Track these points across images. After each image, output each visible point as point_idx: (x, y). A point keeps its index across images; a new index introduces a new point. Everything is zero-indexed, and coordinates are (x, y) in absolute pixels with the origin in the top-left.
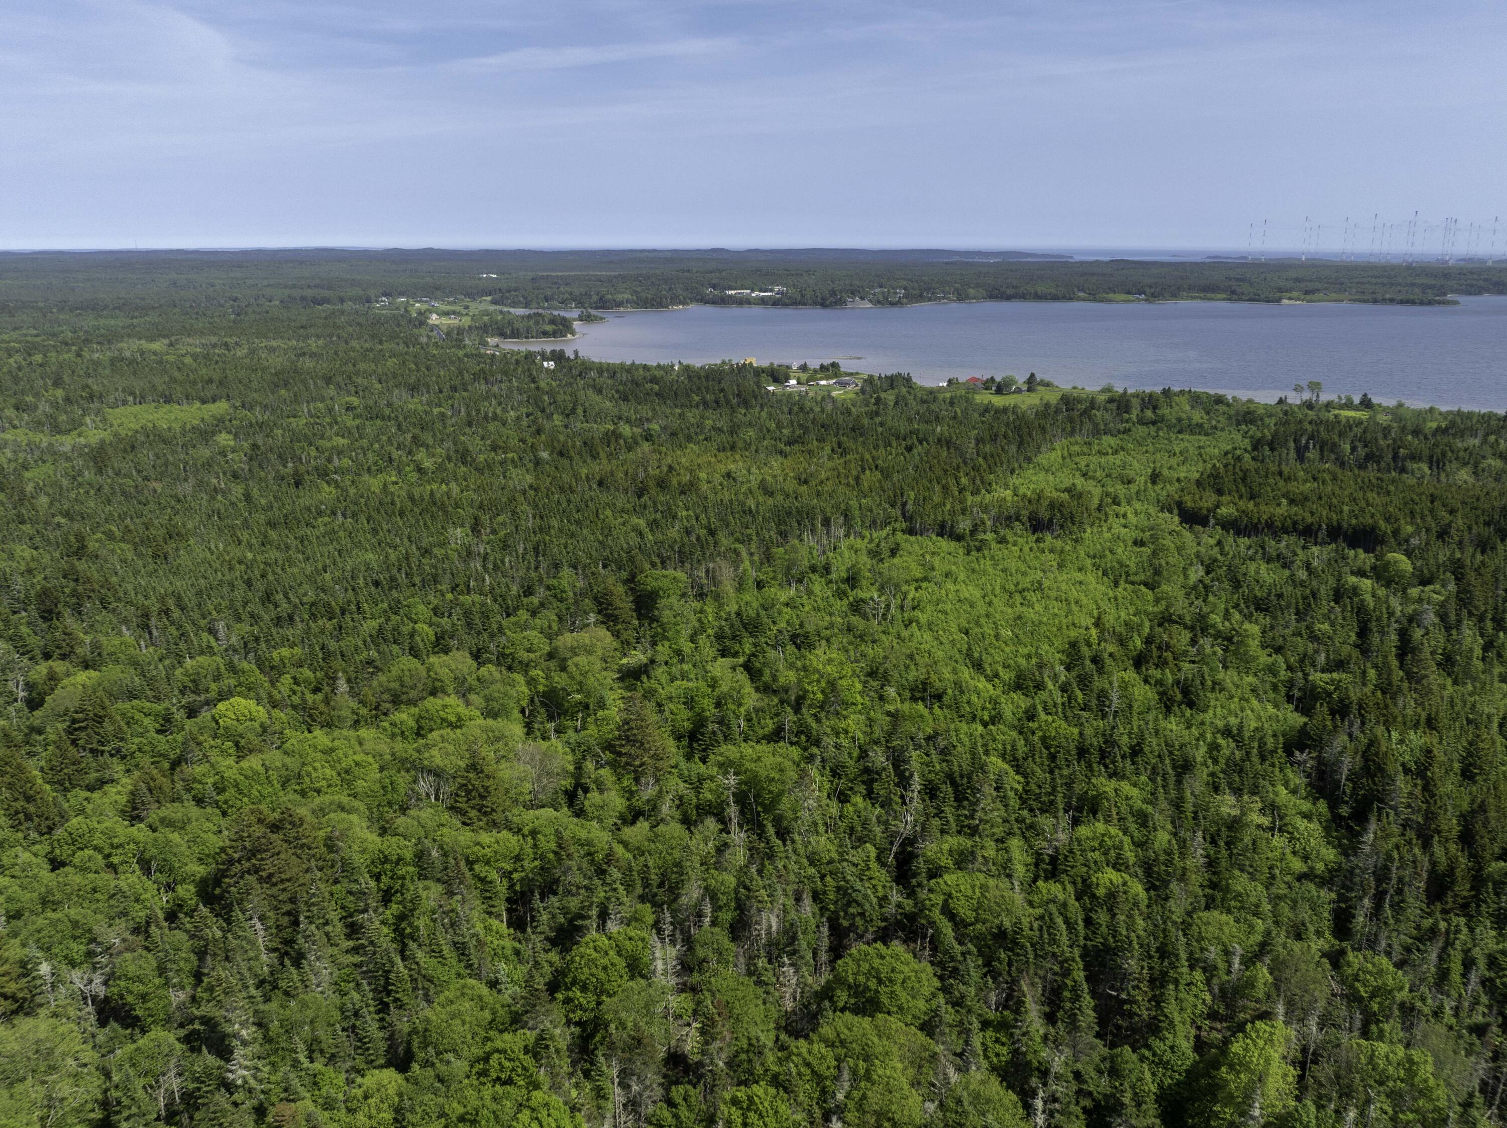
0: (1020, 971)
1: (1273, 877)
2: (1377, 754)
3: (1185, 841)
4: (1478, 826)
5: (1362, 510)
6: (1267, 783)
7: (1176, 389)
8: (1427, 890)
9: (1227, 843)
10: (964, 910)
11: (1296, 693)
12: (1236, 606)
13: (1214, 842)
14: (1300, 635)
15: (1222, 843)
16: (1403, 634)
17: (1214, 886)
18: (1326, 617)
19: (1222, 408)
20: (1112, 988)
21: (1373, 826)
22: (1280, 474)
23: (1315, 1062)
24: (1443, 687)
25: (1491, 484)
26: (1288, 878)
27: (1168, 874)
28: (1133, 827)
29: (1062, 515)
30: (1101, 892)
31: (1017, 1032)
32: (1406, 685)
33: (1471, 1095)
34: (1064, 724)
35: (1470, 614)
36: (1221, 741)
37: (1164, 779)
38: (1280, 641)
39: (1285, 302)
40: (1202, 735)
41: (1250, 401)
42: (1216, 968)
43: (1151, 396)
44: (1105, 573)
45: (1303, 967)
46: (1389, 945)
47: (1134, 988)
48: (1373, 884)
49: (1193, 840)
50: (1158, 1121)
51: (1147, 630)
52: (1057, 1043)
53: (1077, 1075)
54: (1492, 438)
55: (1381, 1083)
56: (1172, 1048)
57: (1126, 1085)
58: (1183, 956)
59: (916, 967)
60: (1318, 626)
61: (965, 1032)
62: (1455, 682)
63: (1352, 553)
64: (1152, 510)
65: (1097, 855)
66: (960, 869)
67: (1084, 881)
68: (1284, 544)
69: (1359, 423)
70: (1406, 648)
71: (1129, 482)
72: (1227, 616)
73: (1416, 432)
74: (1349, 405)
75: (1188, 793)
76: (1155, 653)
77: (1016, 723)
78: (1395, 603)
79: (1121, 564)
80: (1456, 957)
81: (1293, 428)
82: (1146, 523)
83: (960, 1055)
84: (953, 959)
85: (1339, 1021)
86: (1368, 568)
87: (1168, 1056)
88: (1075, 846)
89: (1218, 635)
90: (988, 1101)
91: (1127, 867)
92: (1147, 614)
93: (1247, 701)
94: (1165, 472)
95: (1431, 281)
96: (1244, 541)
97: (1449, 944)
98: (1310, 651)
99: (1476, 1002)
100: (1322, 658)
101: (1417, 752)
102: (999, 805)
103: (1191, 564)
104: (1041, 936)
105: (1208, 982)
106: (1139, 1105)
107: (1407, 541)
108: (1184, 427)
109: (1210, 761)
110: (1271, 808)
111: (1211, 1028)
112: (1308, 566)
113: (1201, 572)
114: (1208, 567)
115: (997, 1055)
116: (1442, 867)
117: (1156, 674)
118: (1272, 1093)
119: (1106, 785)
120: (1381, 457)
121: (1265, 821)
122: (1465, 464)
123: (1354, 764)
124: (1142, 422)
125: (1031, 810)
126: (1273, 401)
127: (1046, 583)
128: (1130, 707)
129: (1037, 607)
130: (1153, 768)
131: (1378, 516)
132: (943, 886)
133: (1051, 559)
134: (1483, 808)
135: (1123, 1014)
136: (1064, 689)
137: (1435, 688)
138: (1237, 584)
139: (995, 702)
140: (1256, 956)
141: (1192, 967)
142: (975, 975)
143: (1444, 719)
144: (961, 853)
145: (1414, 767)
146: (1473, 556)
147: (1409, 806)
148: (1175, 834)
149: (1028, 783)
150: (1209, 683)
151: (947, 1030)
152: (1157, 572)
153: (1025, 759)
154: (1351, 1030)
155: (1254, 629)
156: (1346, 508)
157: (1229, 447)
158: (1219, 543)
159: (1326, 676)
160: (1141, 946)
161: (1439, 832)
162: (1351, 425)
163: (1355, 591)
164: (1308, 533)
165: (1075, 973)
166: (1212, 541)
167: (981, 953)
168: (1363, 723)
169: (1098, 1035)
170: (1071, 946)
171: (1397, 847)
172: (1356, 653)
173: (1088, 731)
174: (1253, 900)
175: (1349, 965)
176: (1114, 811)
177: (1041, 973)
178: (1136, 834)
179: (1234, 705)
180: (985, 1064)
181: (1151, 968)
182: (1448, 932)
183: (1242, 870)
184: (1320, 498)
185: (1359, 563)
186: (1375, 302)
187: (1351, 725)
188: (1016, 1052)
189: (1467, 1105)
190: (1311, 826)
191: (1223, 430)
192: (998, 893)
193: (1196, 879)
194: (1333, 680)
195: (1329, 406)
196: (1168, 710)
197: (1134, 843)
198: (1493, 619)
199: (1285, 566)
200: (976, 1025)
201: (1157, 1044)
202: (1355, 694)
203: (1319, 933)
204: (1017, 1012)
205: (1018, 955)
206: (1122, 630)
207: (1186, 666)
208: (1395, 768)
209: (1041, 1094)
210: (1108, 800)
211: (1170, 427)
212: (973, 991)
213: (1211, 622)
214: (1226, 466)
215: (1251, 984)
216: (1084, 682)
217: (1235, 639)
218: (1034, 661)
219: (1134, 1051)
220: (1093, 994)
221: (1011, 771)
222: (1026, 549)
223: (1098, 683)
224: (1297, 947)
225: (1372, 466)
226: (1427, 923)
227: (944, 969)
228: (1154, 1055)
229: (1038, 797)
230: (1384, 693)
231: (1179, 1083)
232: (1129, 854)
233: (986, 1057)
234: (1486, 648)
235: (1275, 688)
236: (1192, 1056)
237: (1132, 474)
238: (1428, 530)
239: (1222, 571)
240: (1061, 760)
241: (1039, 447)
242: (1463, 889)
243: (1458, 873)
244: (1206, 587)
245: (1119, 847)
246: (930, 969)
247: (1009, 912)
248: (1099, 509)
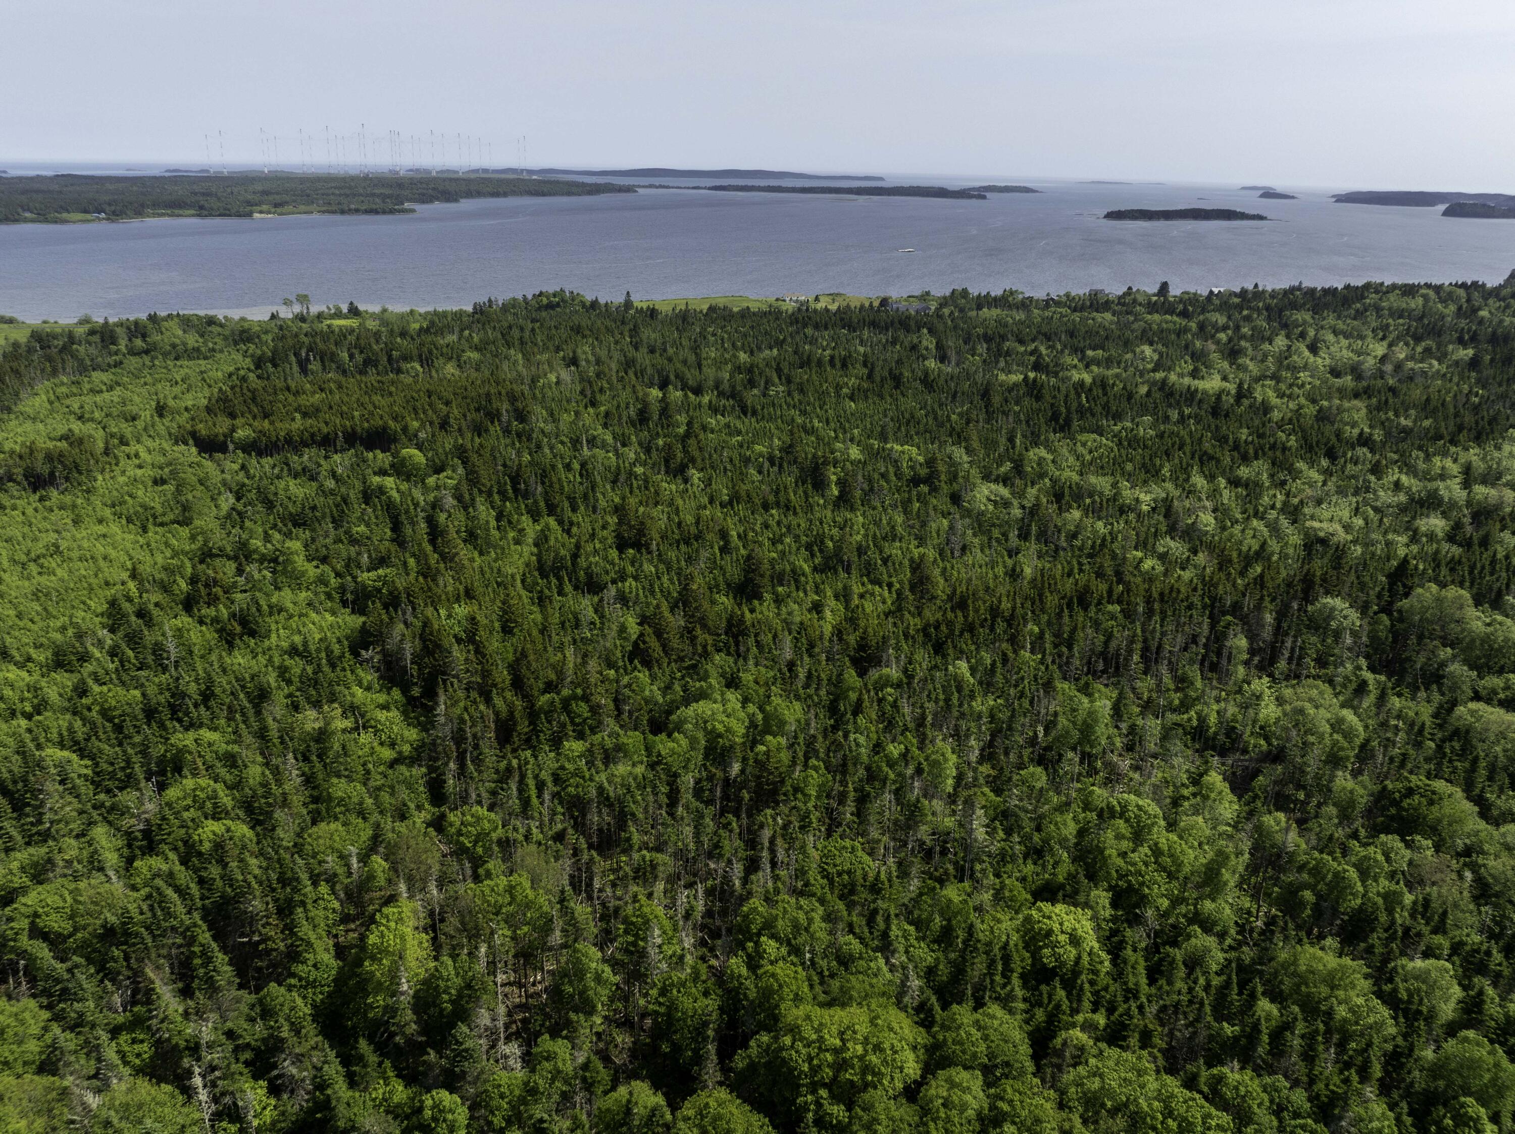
0: (140, 960)
1: (368, 772)
2: (431, 634)
3: (277, 768)
4: (524, 671)
5: (371, 414)
6: (342, 688)
7: (163, 314)
8: (497, 738)
9: (319, 756)
10: (56, 923)
11: (349, 596)
12: (274, 527)
13: (306, 759)
14: (341, 541)
15: (314, 758)
16: (431, 521)
17: (316, 800)
18: (361, 519)
19: (215, 329)
20: (243, 935)
21: (442, 698)
22: (288, 389)
23: (442, 920)
24: (472, 560)
25: (474, 374)
26: (382, 768)
27: (270, 805)
28: (223, 772)
29: (65, 467)
30: (206, 846)
31: (155, 1021)
32: (442, 565)
33: (563, 892)
34: (121, 691)
35: (481, 492)
36: (289, 662)
37: (243, 714)
38: (324, 551)
39: (257, 215)
40: (270, 660)
41: (243, 319)
42: (335, 875)
43: (136, 323)
44: (129, 520)
45: (412, 842)
46: (479, 795)
47: (264, 926)
48: (454, 748)
49: (285, 763)
50: (320, 1038)
51: (189, 570)
52: (200, 1014)
53: (230, 1034)
54: (467, 332)
55: (497, 914)
56: (315, 966)
57: (281, 1020)
58: (304, 877)
59: (14, 1009)
60: (355, 529)
61: (92, 1050)
62: (481, 554)
63: (371, 455)
64: (166, 445)
65: (192, 813)
66: (41, 883)
67: (185, 843)
68: (306, 457)
69: (352, 331)
70: (435, 533)
71: (134, 419)
72: (267, 538)
73: (403, 334)
74: (338, 315)
75: (270, 721)
76: (203, 591)
77: (66, 704)
78: (417, 494)
79: (145, 507)
80: (531, 783)
81: (290, 342)
82: (162, 460)
83: (95, 1076)
84: (58, 981)
85: (454, 876)
86: (387, 466)
87: (314, 974)
88: (167, 811)
89: (263, 559)
90: (140, 1106)
91: (227, 813)
92: (186, 554)
93: (306, 615)
94: (171, 403)
95: (387, 191)
96: (267, 461)
97: (523, 777)
98: (353, 555)
99: (554, 813)
100: (365, 558)
101: (464, 623)
102: (69, 798)
103: (220, 494)
104: (154, 916)
105: (333, 892)
106: (298, 1032)
107: (416, 436)
108: (179, 353)
109: (283, 684)
110: (351, 710)
111: (347, 931)
112: (334, 474)
113: (232, 500)
114: (237, 493)
115: (138, 1055)
116: (504, 715)
117: (212, 612)
118: (413, 964)
119: (184, 739)
120: (377, 361)
121: (348, 724)
122: (451, 358)
123: (414, 647)
124: (133, 352)
125: (108, 791)
126: (267, 317)
127: (63, 545)
128: (191, 653)
129: (59, 572)
130: (229, 707)
131: (386, 417)
132: (23, 909)
133: (65, 518)
134: (524, 654)
135: (260, 955)
136: (113, 653)
137: (466, 562)
138: (269, 505)
139: (35, 689)
140: (372, 849)
141: (315, 884)
142: (89, 986)
143: (479, 588)
144: (35, 865)
145: (464, 636)
146: (472, 440)
147: (468, 671)
148: (267, 765)
149: (97, 765)
150: (265, 607)
151: (72, 1058)
152: (186, 508)
153: (87, 740)
154: (465, 880)
155: (295, 545)
156: (356, 414)
157: (232, 369)
158: (243, 467)
159: (373, 575)
160: (261, 883)
161: (495, 685)
162: (344, 333)
163: (381, 490)
164: (326, 442)
165: (200, 938)
166: (236, 467)
167: (90, 961)
168: (414, 609)
169: (241, 987)
170: (189, 912)
171: (466, 709)
172: (394, 548)
173: (151, 690)
174: (355, 800)
175: (451, 825)
176: (200, 762)
177: (164, 952)
178: (228, 777)
179: (293, 623)
180: (126, 1071)
181: (276, 900)
182: (520, 767)
183: (339, 776)
184: (331, 408)
185: (379, 463)
186: (343, 212)
187: (404, 613)
188: (159, 1043)
189: (562, 901)
190: (390, 714)
191: (221, 351)
192: (92, 891)
193: (297, 800)
194: (379, 577)
195: (320, 316)
196: (231, 645)
197: (228, 788)
198: (499, 492)
199: (313, 478)
200: (104, 1036)
201: (301, 969)
202: (401, 583)
203: (419, 808)
204: (149, 1002)
205: (134, 945)
206: (163, 575)
207: (239, 596)
208: (448, 641)
209: (197, 1070)
210: (190, 753)
211: (165, 355)
212: (91, 1004)
213: (253, 547)
214: (232, 388)
215: (371, 877)
216: (133, 639)
217: (281, 559)
218: (70, 632)
219: (280, 985)
220: (224, 949)
221: (74, 757)
222: (30, 511)
223: (150, 637)
224: (401, 827)
225: (371, 371)
226: (503, 765)
227: (50, 995)
228: (300, 980)
229: (112, 776)
230: (425, 577)
231: (330, 995)
232: (225, 800)
233: (126, 1063)
234: (498, 518)
235: (329, 596)
236: (334, 963)
237: (134, 409)
238: (431, 423)
239: (253, 495)
240: (129, 729)
241: (17, 394)
242: (523, 727)
243: (517, 715)
244: (240, 514)
245: (214, 796)
246: (32, 1004)
247: (111, 906)
248: (106, 452)
